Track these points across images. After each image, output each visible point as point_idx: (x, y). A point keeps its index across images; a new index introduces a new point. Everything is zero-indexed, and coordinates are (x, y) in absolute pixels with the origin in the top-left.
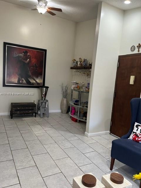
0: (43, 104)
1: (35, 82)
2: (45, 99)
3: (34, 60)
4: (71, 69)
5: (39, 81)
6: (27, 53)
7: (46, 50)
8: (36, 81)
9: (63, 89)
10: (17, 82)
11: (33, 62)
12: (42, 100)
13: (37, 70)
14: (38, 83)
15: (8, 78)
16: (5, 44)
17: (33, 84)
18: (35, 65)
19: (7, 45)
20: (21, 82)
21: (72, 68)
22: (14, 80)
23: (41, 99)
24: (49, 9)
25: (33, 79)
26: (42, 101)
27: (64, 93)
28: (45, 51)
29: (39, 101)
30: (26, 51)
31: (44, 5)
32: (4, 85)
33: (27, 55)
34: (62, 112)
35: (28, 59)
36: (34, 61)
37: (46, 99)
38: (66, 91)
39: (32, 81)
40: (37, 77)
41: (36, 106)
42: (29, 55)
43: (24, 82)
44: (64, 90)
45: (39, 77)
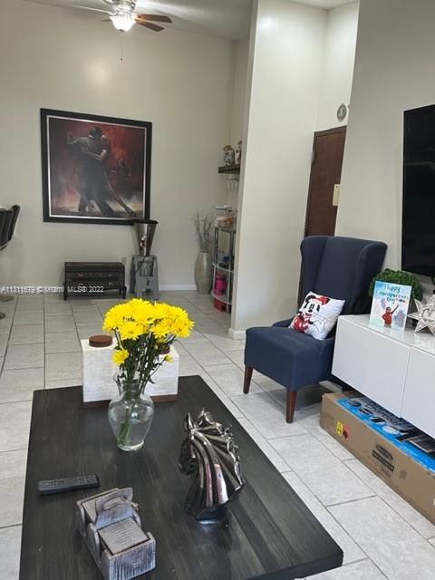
0: (145, 265)
1: (123, 209)
2: (148, 255)
3: (120, 152)
4: (220, 172)
5: (134, 206)
6: (101, 133)
7: (151, 123)
8: (127, 208)
9: (198, 229)
10: (76, 210)
11: (117, 157)
12: (141, 255)
13: (128, 177)
14: (132, 213)
15: (55, 201)
16: (44, 112)
17: (118, 214)
18: (123, 164)
19: (48, 116)
20: (87, 209)
21: (221, 170)
22: (71, 205)
23: (139, 253)
24: (139, 17)
25: (118, 201)
26: (141, 259)
27: (203, 238)
28: (149, 125)
29: (133, 258)
30: (96, 128)
31: (127, 8)
32: (47, 219)
33: (99, 139)
34: (198, 290)
35: (104, 151)
36: (118, 153)
37: (151, 254)
38: (206, 233)
39: (116, 207)
40: (129, 197)
41: (124, 272)
42: (104, 140)
43: (97, 209)
44: (202, 231)
45: (135, 197)
